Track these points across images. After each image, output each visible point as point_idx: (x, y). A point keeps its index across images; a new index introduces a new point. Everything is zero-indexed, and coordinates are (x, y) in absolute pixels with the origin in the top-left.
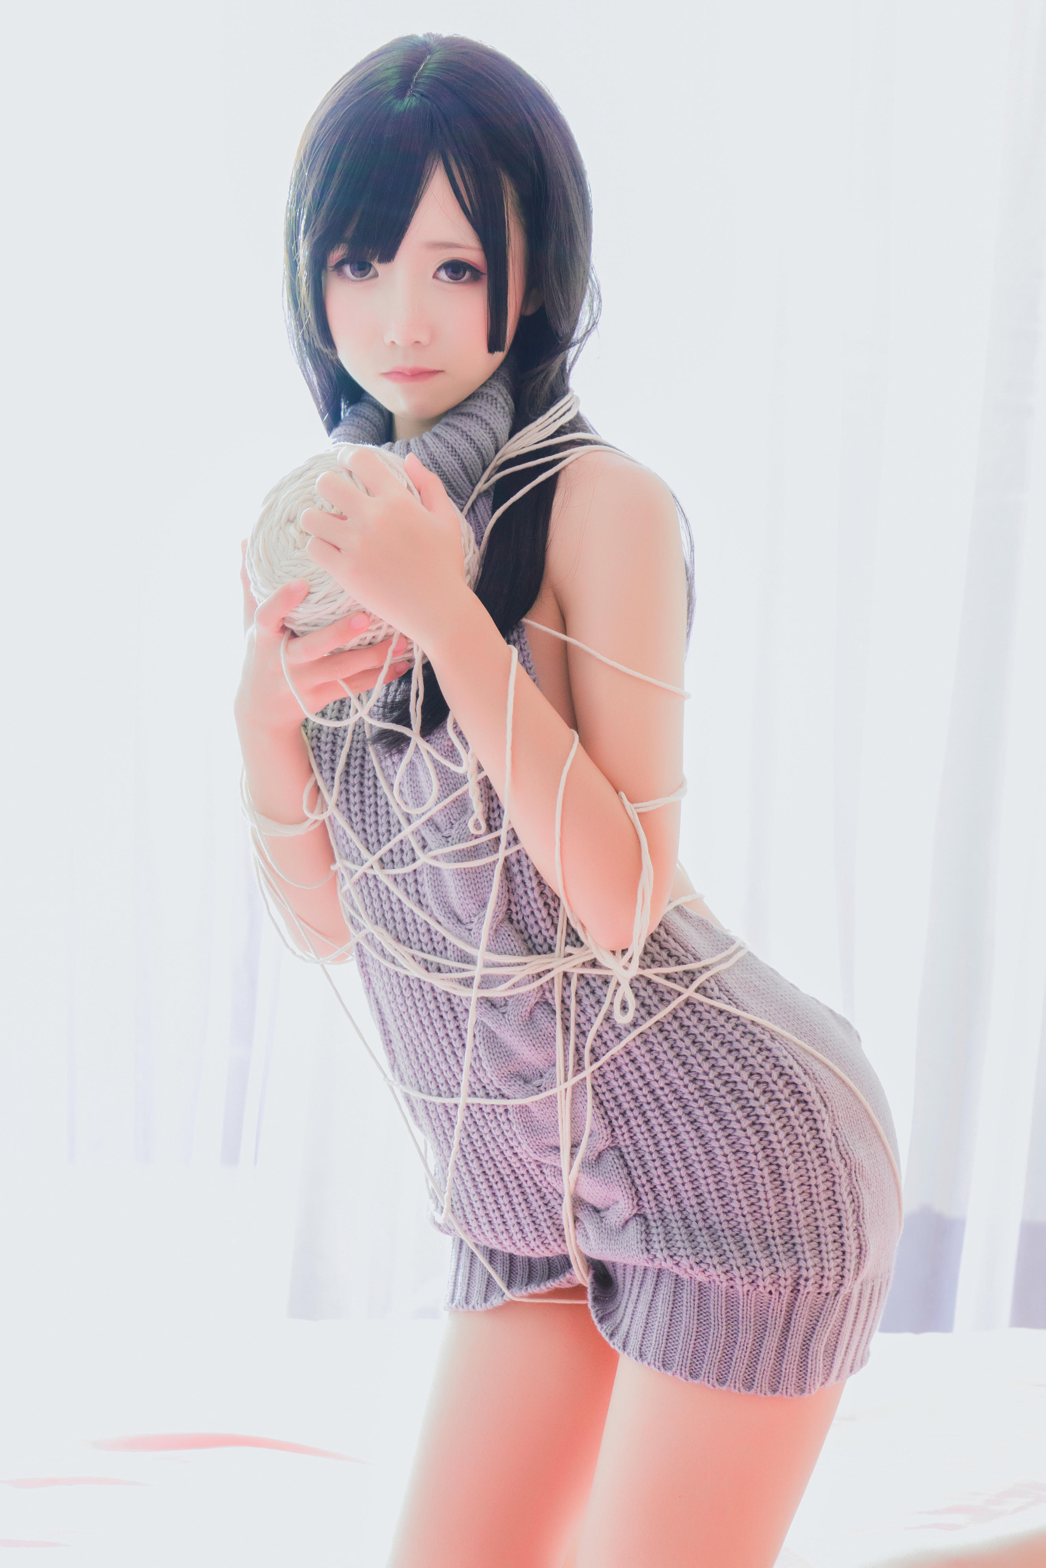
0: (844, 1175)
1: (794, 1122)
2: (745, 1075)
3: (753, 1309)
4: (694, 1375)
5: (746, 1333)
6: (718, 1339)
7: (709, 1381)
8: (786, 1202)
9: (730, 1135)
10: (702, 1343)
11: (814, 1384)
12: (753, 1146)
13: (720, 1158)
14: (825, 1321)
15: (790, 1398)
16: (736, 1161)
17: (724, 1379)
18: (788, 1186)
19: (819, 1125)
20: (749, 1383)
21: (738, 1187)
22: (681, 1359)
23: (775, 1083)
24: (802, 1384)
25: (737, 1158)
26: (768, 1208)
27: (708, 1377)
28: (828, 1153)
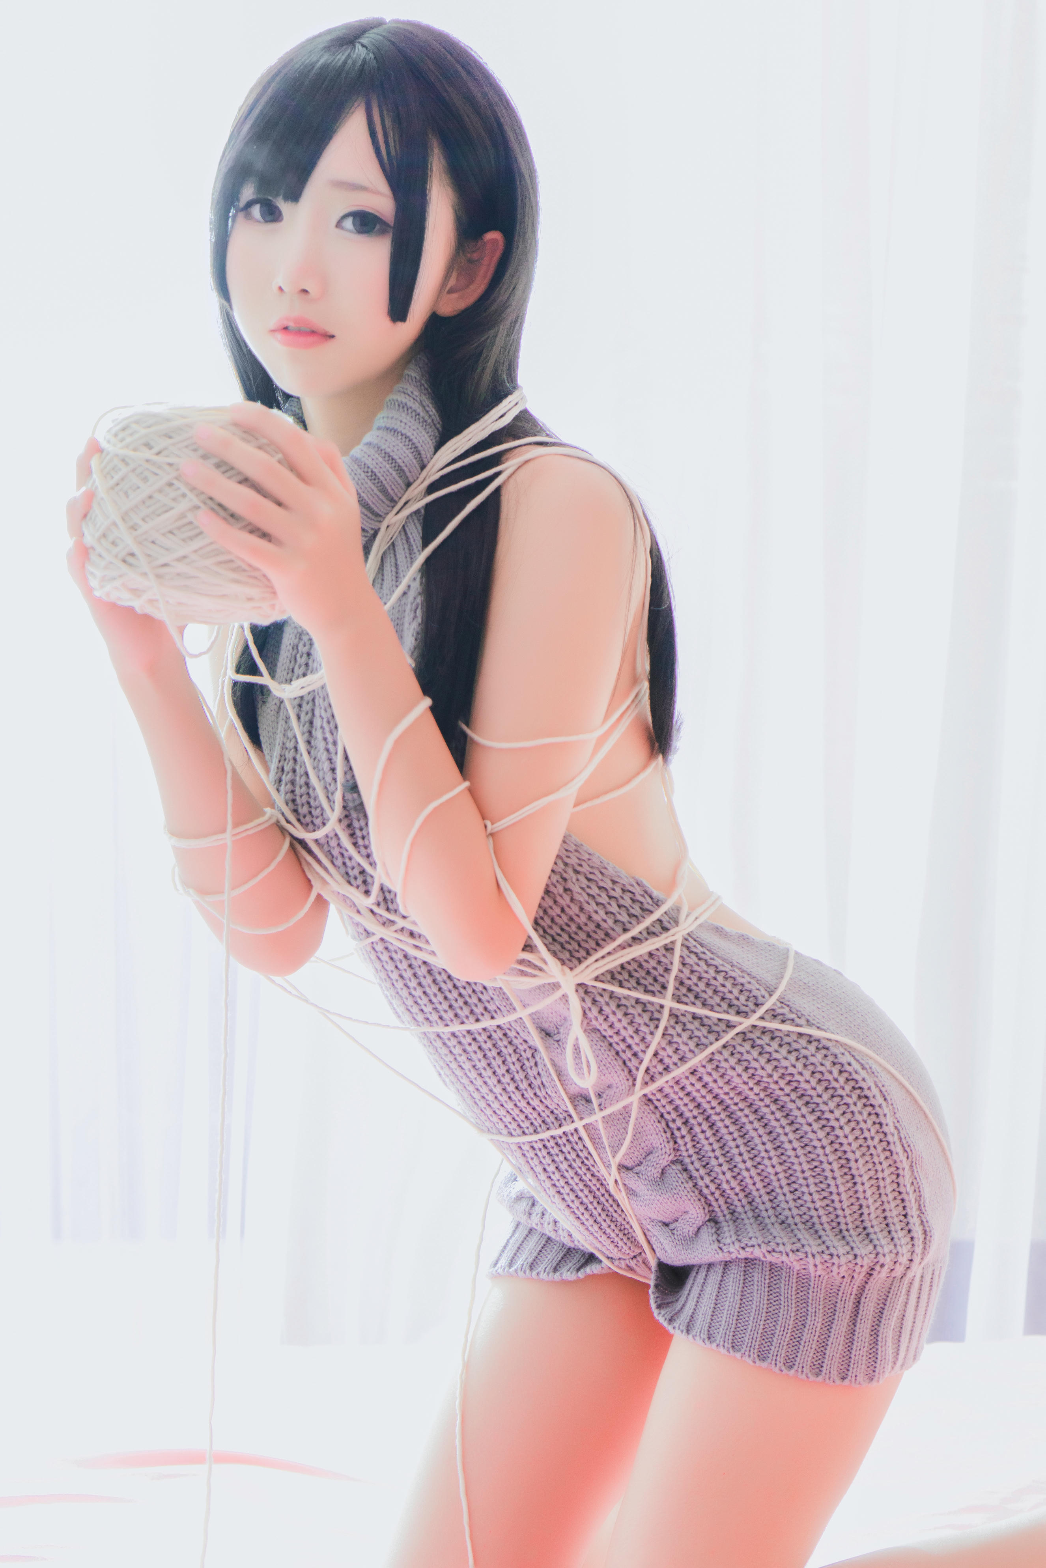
0: (907, 1168)
1: (858, 1117)
2: (807, 1074)
3: (823, 1291)
4: (762, 1357)
5: (815, 1316)
6: (787, 1321)
7: (776, 1364)
8: (857, 1195)
9: (797, 1129)
10: (771, 1325)
11: (884, 1372)
12: (820, 1140)
13: (790, 1153)
14: (892, 1305)
15: (858, 1386)
16: (805, 1155)
17: (791, 1364)
18: (858, 1179)
19: (882, 1119)
20: (818, 1368)
21: (809, 1181)
22: (750, 1340)
23: (836, 1080)
24: (871, 1372)
25: (805, 1152)
26: (841, 1202)
27: (776, 1360)
28: (892, 1147)
